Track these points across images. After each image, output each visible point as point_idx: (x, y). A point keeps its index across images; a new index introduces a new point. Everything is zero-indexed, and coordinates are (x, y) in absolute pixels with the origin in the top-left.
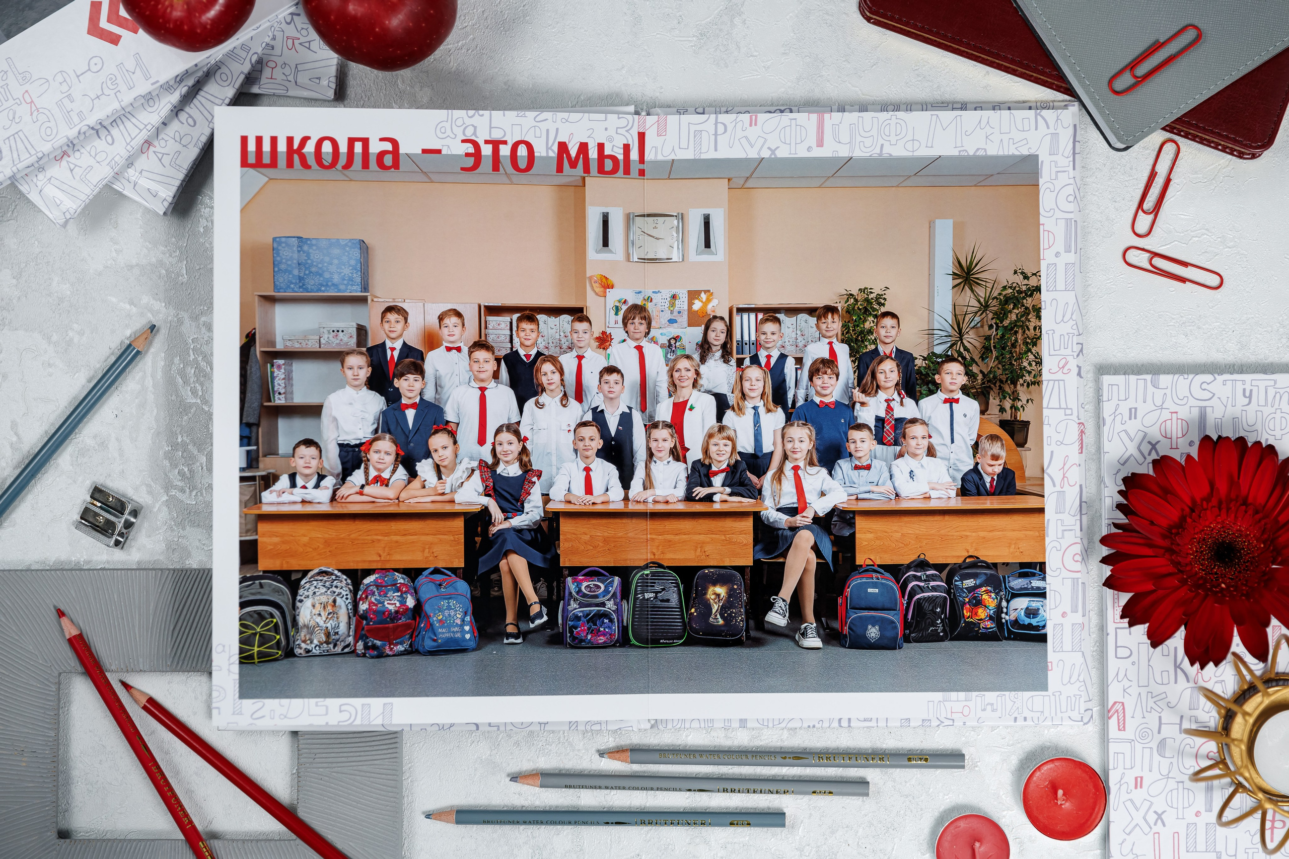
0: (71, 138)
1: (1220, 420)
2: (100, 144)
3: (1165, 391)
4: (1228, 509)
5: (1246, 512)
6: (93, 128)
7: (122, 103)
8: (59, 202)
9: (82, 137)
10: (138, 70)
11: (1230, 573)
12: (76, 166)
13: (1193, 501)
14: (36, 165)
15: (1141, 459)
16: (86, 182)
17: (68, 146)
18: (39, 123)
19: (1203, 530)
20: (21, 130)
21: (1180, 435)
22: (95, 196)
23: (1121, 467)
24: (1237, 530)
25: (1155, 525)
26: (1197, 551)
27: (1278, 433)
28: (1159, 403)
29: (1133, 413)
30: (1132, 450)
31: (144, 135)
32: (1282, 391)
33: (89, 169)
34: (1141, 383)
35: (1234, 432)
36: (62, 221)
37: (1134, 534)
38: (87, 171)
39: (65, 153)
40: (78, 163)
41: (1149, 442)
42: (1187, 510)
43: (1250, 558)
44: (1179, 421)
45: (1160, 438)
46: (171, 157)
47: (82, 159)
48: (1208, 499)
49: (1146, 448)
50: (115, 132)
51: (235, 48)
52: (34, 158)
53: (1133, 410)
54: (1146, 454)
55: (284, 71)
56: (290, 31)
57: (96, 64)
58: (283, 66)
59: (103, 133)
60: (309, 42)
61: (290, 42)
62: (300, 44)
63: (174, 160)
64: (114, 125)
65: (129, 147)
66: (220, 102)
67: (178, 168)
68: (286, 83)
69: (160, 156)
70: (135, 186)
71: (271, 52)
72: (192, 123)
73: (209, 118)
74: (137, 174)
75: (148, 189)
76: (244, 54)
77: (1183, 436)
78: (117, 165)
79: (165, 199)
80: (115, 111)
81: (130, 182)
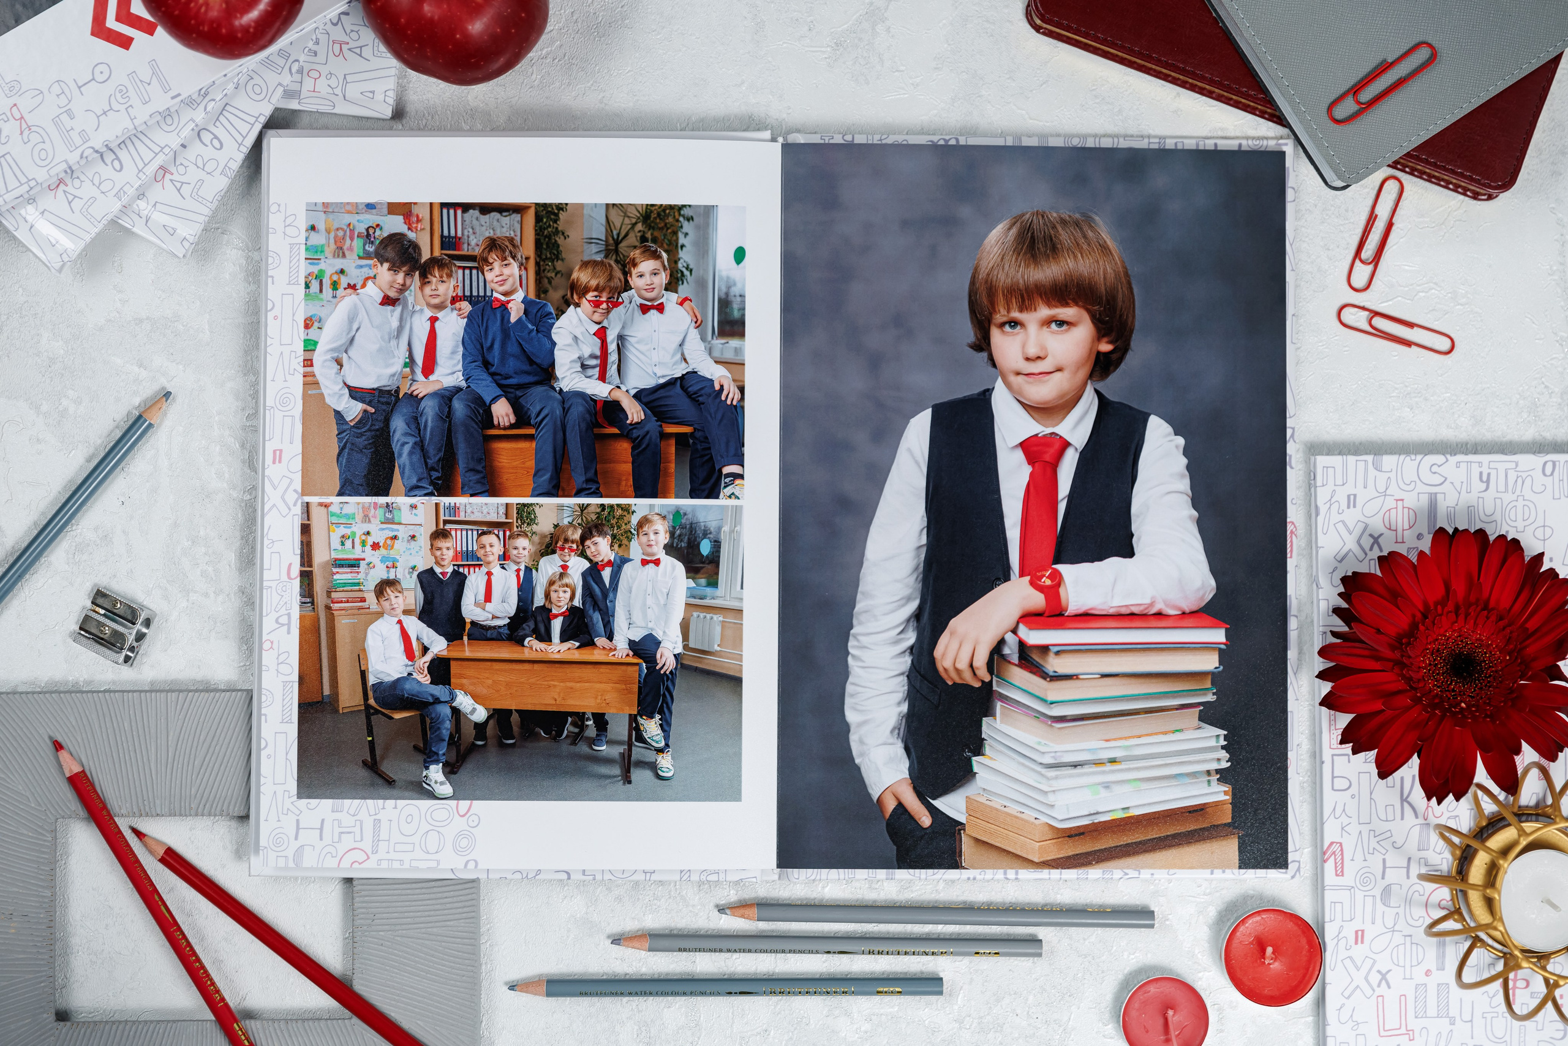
0: (71, 163)
1: (1452, 510)
2: (106, 171)
3: (1388, 475)
4: (1467, 615)
5: (1488, 618)
6: (97, 152)
7: (134, 121)
8: (54, 242)
9: (83, 162)
10: (154, 80)
11: (1470, 689)
12: (75, 197)
13: (1426, 605)
14: (26, 196)
15: (1361, 555)
16: (88, 217)
17: (66, 172)
18: (30, 145)
19: (1437, 640)
20: (9, 153)
21: (1406, 526)
22: (98, 234)
23: (1337, 564)
24: (1477, 639)
25: (1383, 633)
26: (1430, 664)
27: (1520, 525)
28: (1382, 489)
29: (1352, 501)
30: (1351, 544)
31: (160, 160)
32: (1524, 475)
33: (91, 201)
34: (1361, 465)
35: (1469, 523)
36: (58, 266)
37: (1357, 645)
38: (89, 203)
39: (61, 181)
40: (76, 192)
41: (1371, 535)
42: (1419, 616)
43: (1492, 671)
44: (1406, 510)
45: (1383, 530)
46: (192, 185)
47: (82, 188)
48: (1443, 602)
49: (1367, 542)
50: (123, 154)
52: (24, 188)
53: (1352, 497)
54: (1367, 548)
55: (329, 82)
56: (337, 34)
57: (102, 73)
58: (329, 77)
59: (109, 157)
60: (361, 47)
61: (337, 47)
62: (349, 49)
63: (195, 190)
64: (122, 146)
65: (141, 174)
66: (252, 120)
67: (200, 199)
68: (333, 98)
69: (178, 185)
70: (147, 221)
71: (313, 59)
72: (218, 146)
73: (240, 139)
74: (150, 207)
75: (164, 226)
76: (282, 62)
77: (1410, 528)
78: (126, 195)
79: (185, 238)
80: (126, 129)
81: (141, 218)
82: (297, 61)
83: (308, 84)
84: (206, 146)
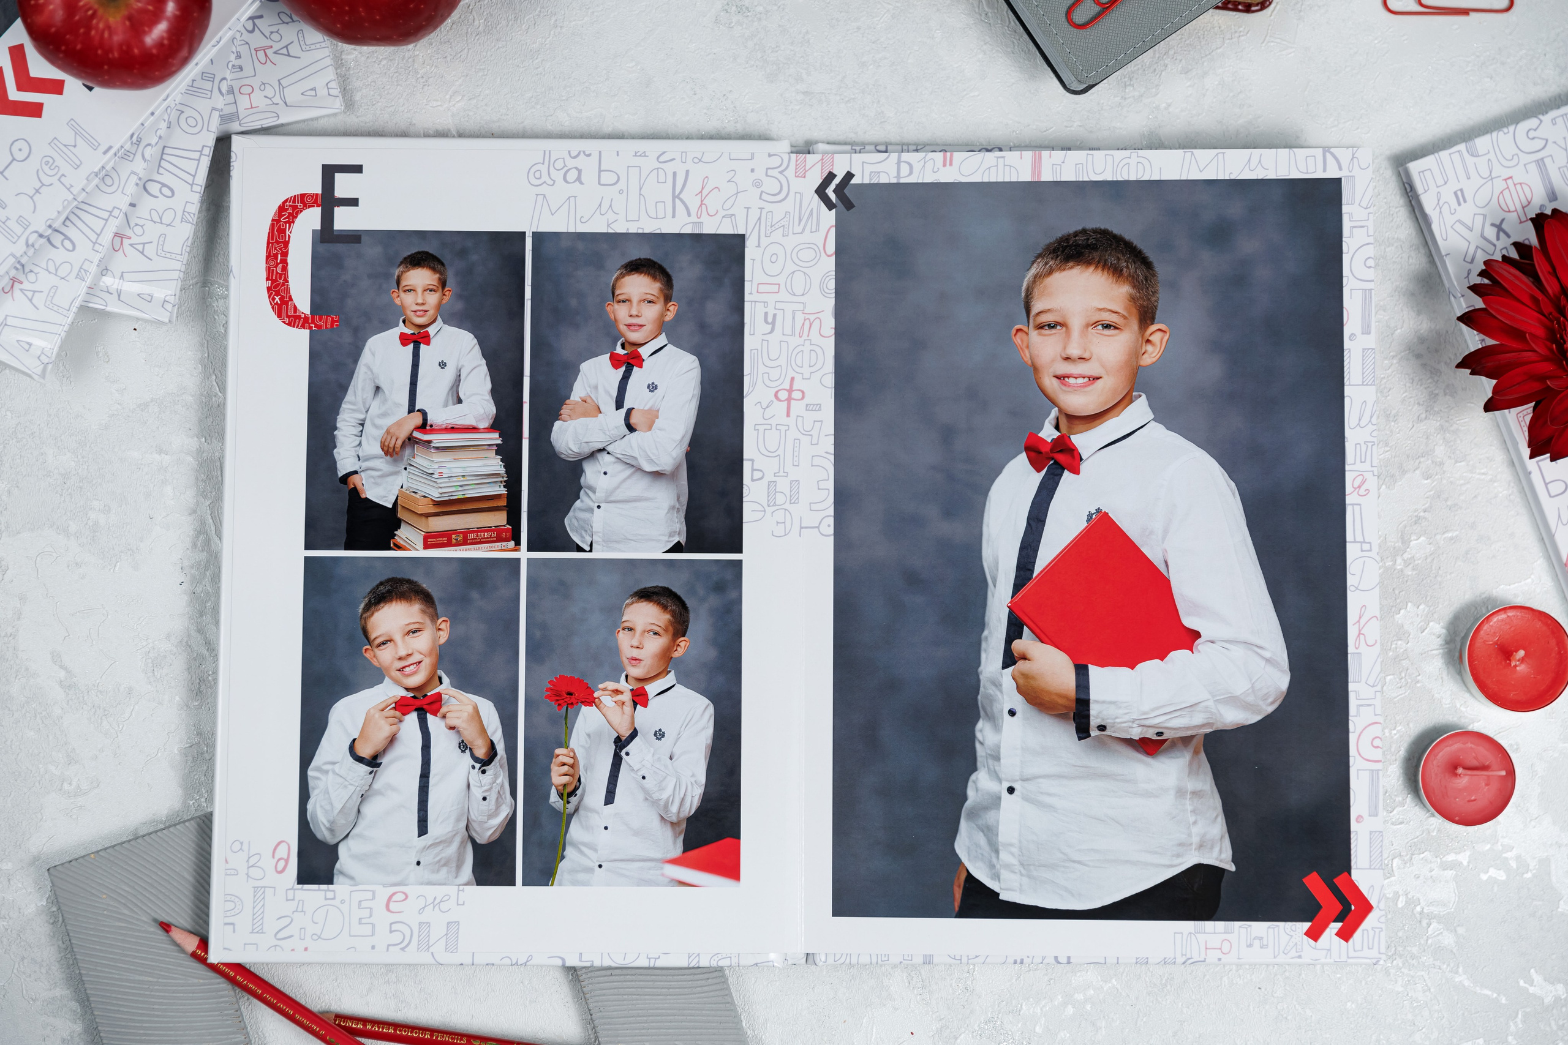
0: (18, 256)
2: (59, 255)
3: (1487, 157)
6: (41, 236)
7: (72, 191)
8: (27, 347)
9: (31, 252)
10: (79, 141)
12: (34, 292)
15: (1490, 247)
16: (55, 308)
17: (17, 269)
21: (1524, 204)
28: (1486, 174)
29: (1460, 197)
30: (1475, 240)
31: (112, 226)
33: (53, 291)
34: (1456, 156)
36: (39, 370)
38: (52, 294)
39: (14, 280)
40: (34, 287)
41: (1493, 225)
44: (1518, 187)
45: (1502, 215)
46: (155, 243)
47: (42, 281)
49: (1491, 234)
50: (71, 232)
51: (193, 81)
53: (1459, 193)
54: (1491, 241)
55: (265, 93)
56: (257, 40)
57: (20, 150)
58: (263, 86)
59: (57, 239)
60: (286, 47)
61: (261, 54)
62: (275, 53)
63: (160, 247)
64: (68, 223)
65: (97, 247)
66: (196, 155)
67: (168, 255)
68: (273, 108)
69: (140, 247)
70: (119, 296)
71: (240, 75)
72: (169, 193)
73: (190, 179)
74: (117, 281)
75: (138, 295)
76: (208, 85)
77: (1529, 203)
78: (88, 274)
79: (165, 301)
80: (66, 202)
81: (111, 294)
82: (224, 79)
83: (243, 102)
84: (157, 197)
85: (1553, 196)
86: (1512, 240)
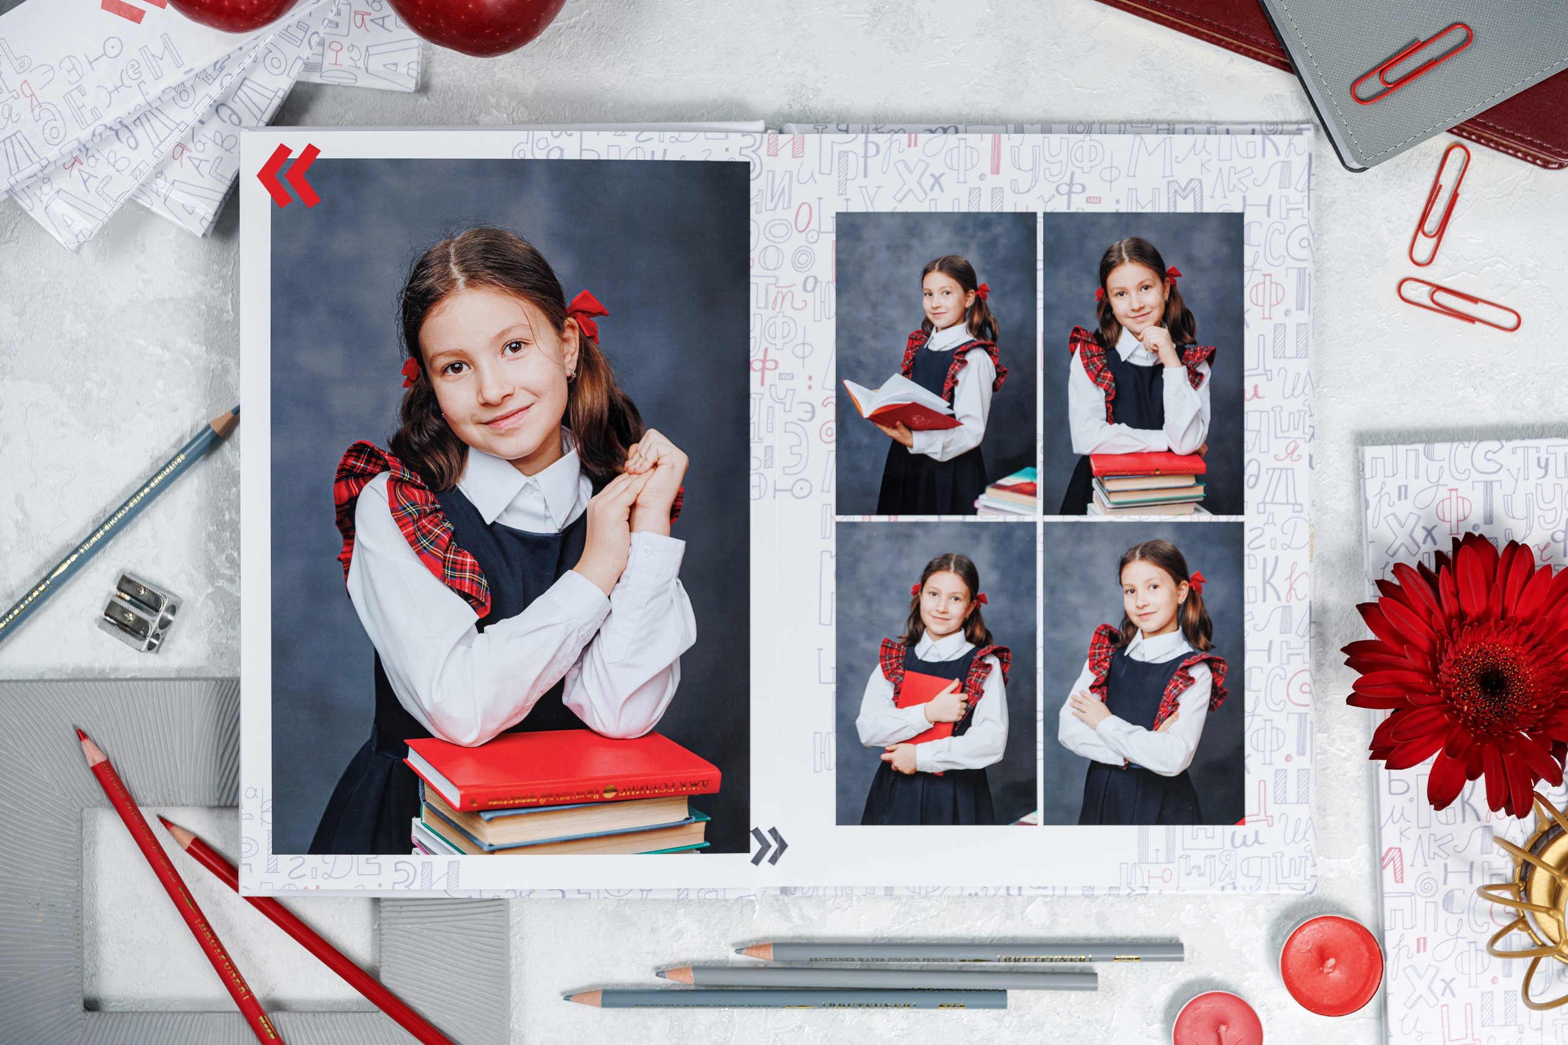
0: (83, 141)
1: (1510, 498)
2: (120, 148)
3: (1441, 463)
6: (111, 128)
7: (148, 96)
8: (69, 222)
9: (97, 139)
10: (167, 55)
12: (90, 175)
14: (40, 175)
15: (1414, 549)
16: (104, 196)
17: (80, 150)
18: (42, 122)
20: (19, 131)
21: (1461, 517)
22: (116, 214)
28: (1434, 479)
29: (1403, 492)
30: (1403, 537)
31: (176, 137)
33: (107, 179)
34: (1412, 454)
36: (74, 246)
38: (104, 182)
39: (76, 160)
40: (93, 171)
41: (1424, 527)
44: (1460, 500)
45: (1437, 521)
46: (211, 163)
47: (97, 166)
49: (1420, 535)
50: (139, 132)
51: (289, 26)
52: (37, 167)
53: (1403, 488)
54: (1420, 542)
55: (352, 55)
56: (359, 4)
57: (113, 47)
58: (351, 49)
59: (124, 134)
60: (385, 19)
61: (359, 18)
62: (374, 21)
63: (214, 167)
64: (138, 121)
65: (157, 152)
66: (272, 95)
67: (219, 177)
68: (355, 71)
69: (197, 162)
70: (165, 200)
71: (335, 31)
72: (238, 122)
73: (260, 115)
74: (168, 185)
75: (183, 205)
76: (301, 34)
77: (1465, 518)
78: (142, 174)
79: (204, 217)
80: (138, 107)
81: (159, 196)
82: (318, 32)
83: (330, 57)
84: (225, 122)
85: (1489, 520)
86: (1436, 548)
